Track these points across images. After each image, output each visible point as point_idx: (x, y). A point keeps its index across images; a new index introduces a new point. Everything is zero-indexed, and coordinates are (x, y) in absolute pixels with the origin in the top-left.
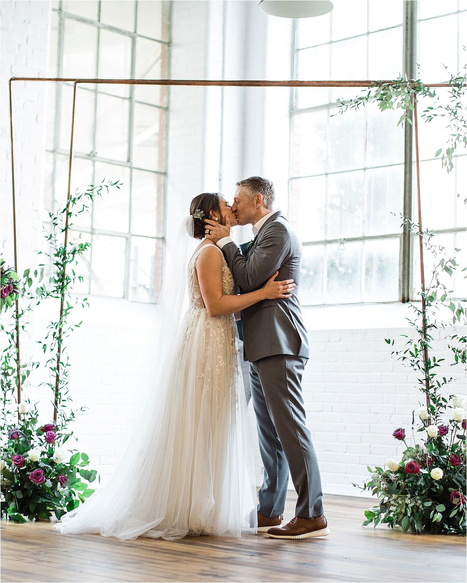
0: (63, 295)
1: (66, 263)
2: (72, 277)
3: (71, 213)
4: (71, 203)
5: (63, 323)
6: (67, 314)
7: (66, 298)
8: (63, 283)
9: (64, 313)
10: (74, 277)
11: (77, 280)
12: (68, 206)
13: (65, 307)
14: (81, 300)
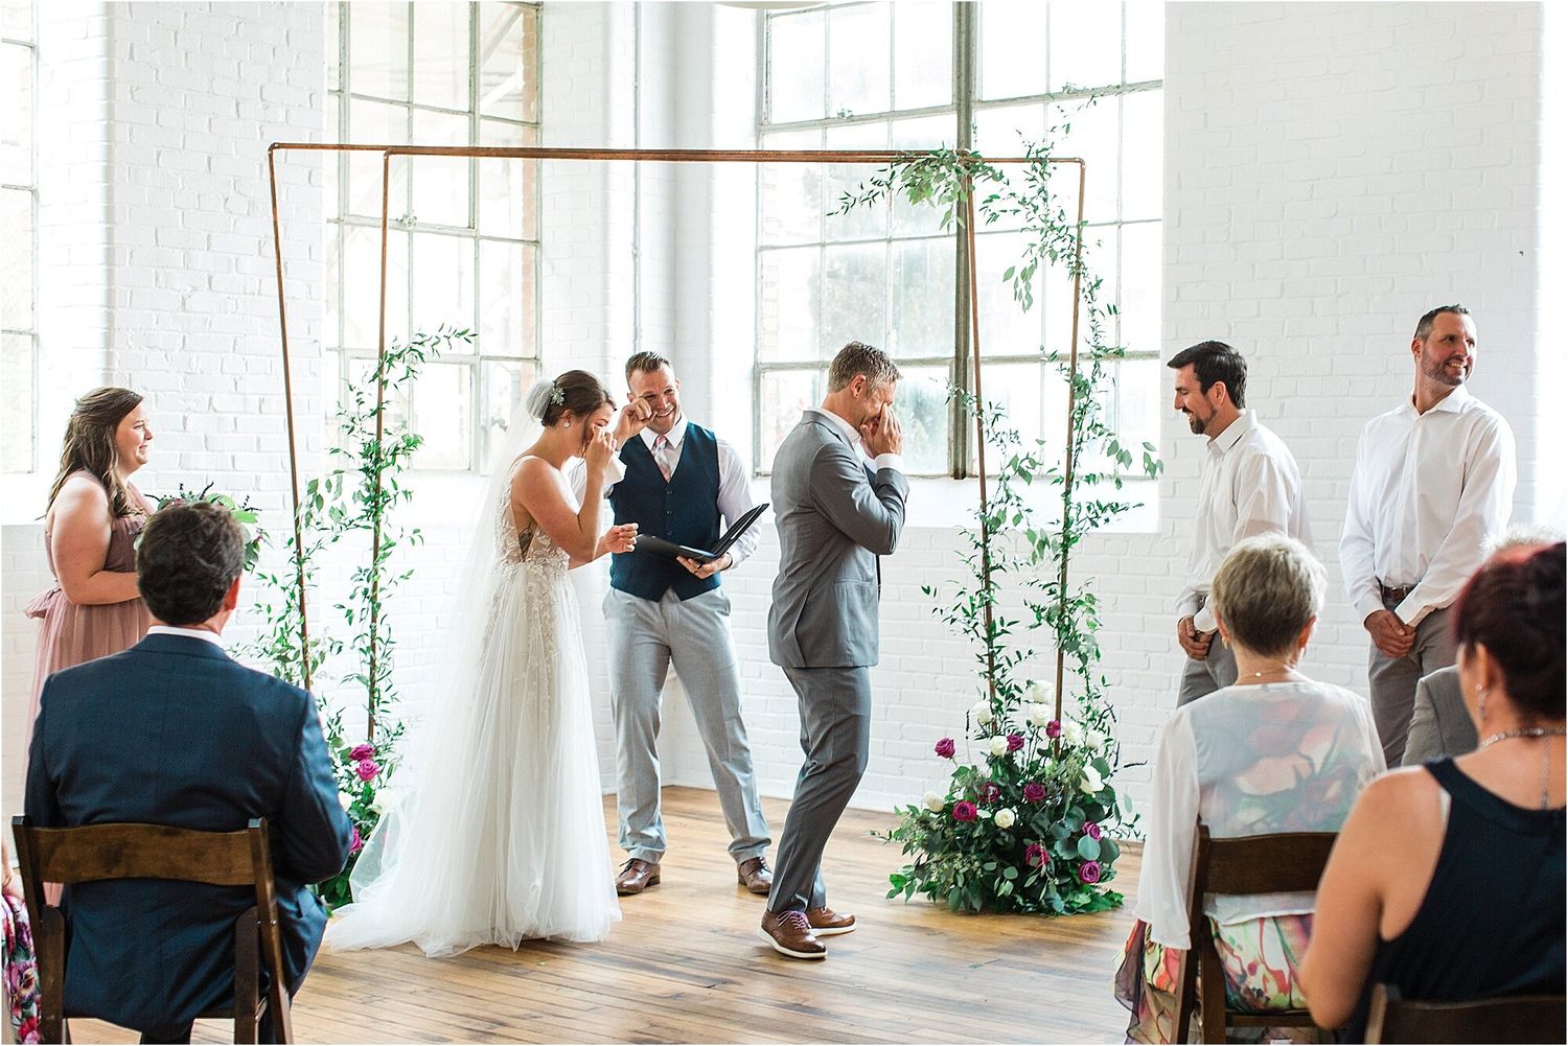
0: (377, 523)
1: (381, 468)
2: (391, 492)
3: (386, 382)
4: (386, 365)
5: (380, 572)
6: (385, 556)
7: (383, 528)
8: (377, 503)
9: (381, 553)
10: (395, 492)
11: (401, 496)
12: (380, 369)
13: (382, 543)
14: (408, 532)
